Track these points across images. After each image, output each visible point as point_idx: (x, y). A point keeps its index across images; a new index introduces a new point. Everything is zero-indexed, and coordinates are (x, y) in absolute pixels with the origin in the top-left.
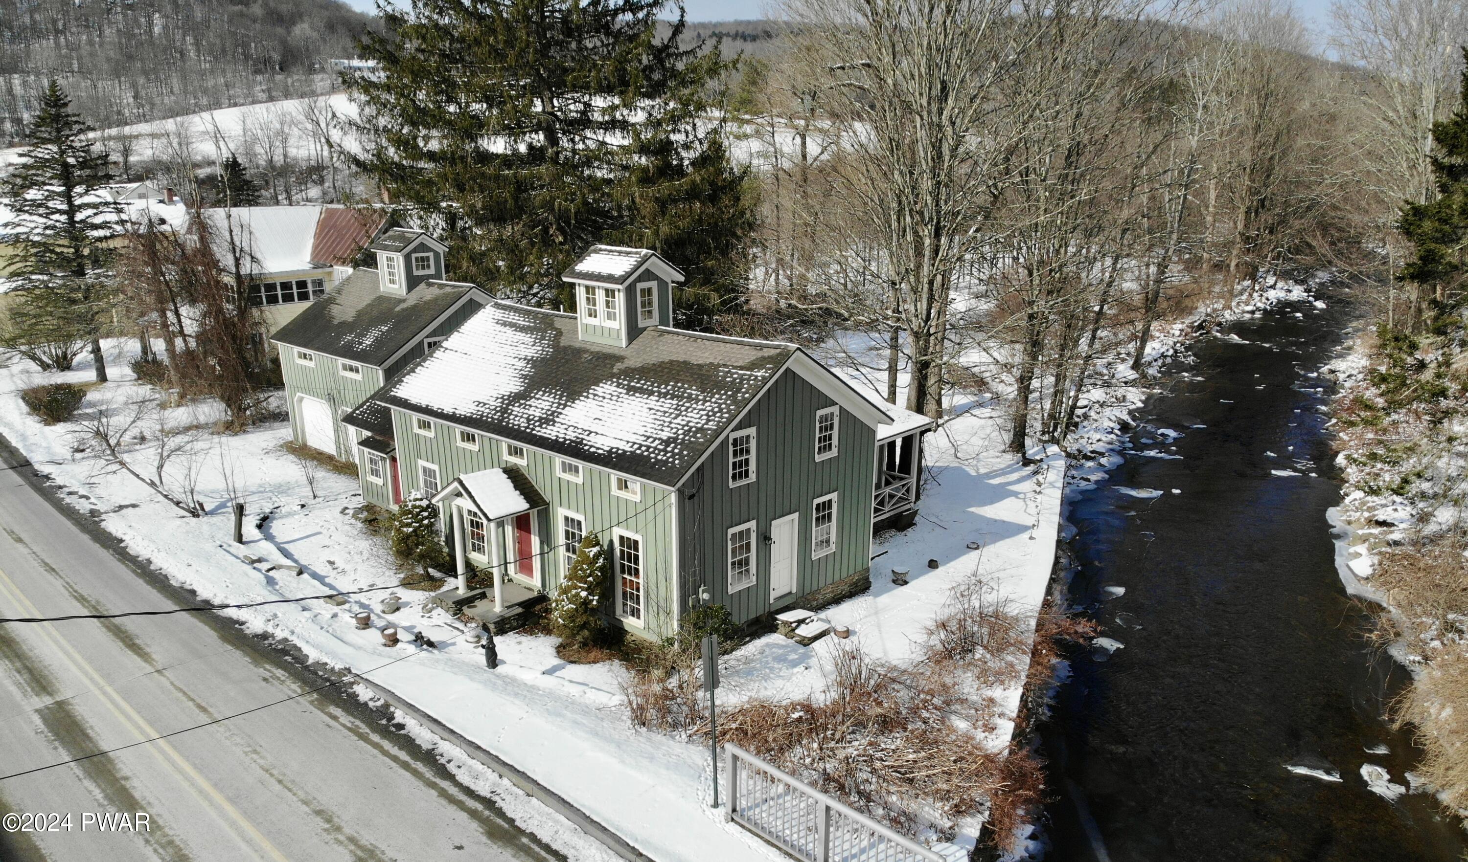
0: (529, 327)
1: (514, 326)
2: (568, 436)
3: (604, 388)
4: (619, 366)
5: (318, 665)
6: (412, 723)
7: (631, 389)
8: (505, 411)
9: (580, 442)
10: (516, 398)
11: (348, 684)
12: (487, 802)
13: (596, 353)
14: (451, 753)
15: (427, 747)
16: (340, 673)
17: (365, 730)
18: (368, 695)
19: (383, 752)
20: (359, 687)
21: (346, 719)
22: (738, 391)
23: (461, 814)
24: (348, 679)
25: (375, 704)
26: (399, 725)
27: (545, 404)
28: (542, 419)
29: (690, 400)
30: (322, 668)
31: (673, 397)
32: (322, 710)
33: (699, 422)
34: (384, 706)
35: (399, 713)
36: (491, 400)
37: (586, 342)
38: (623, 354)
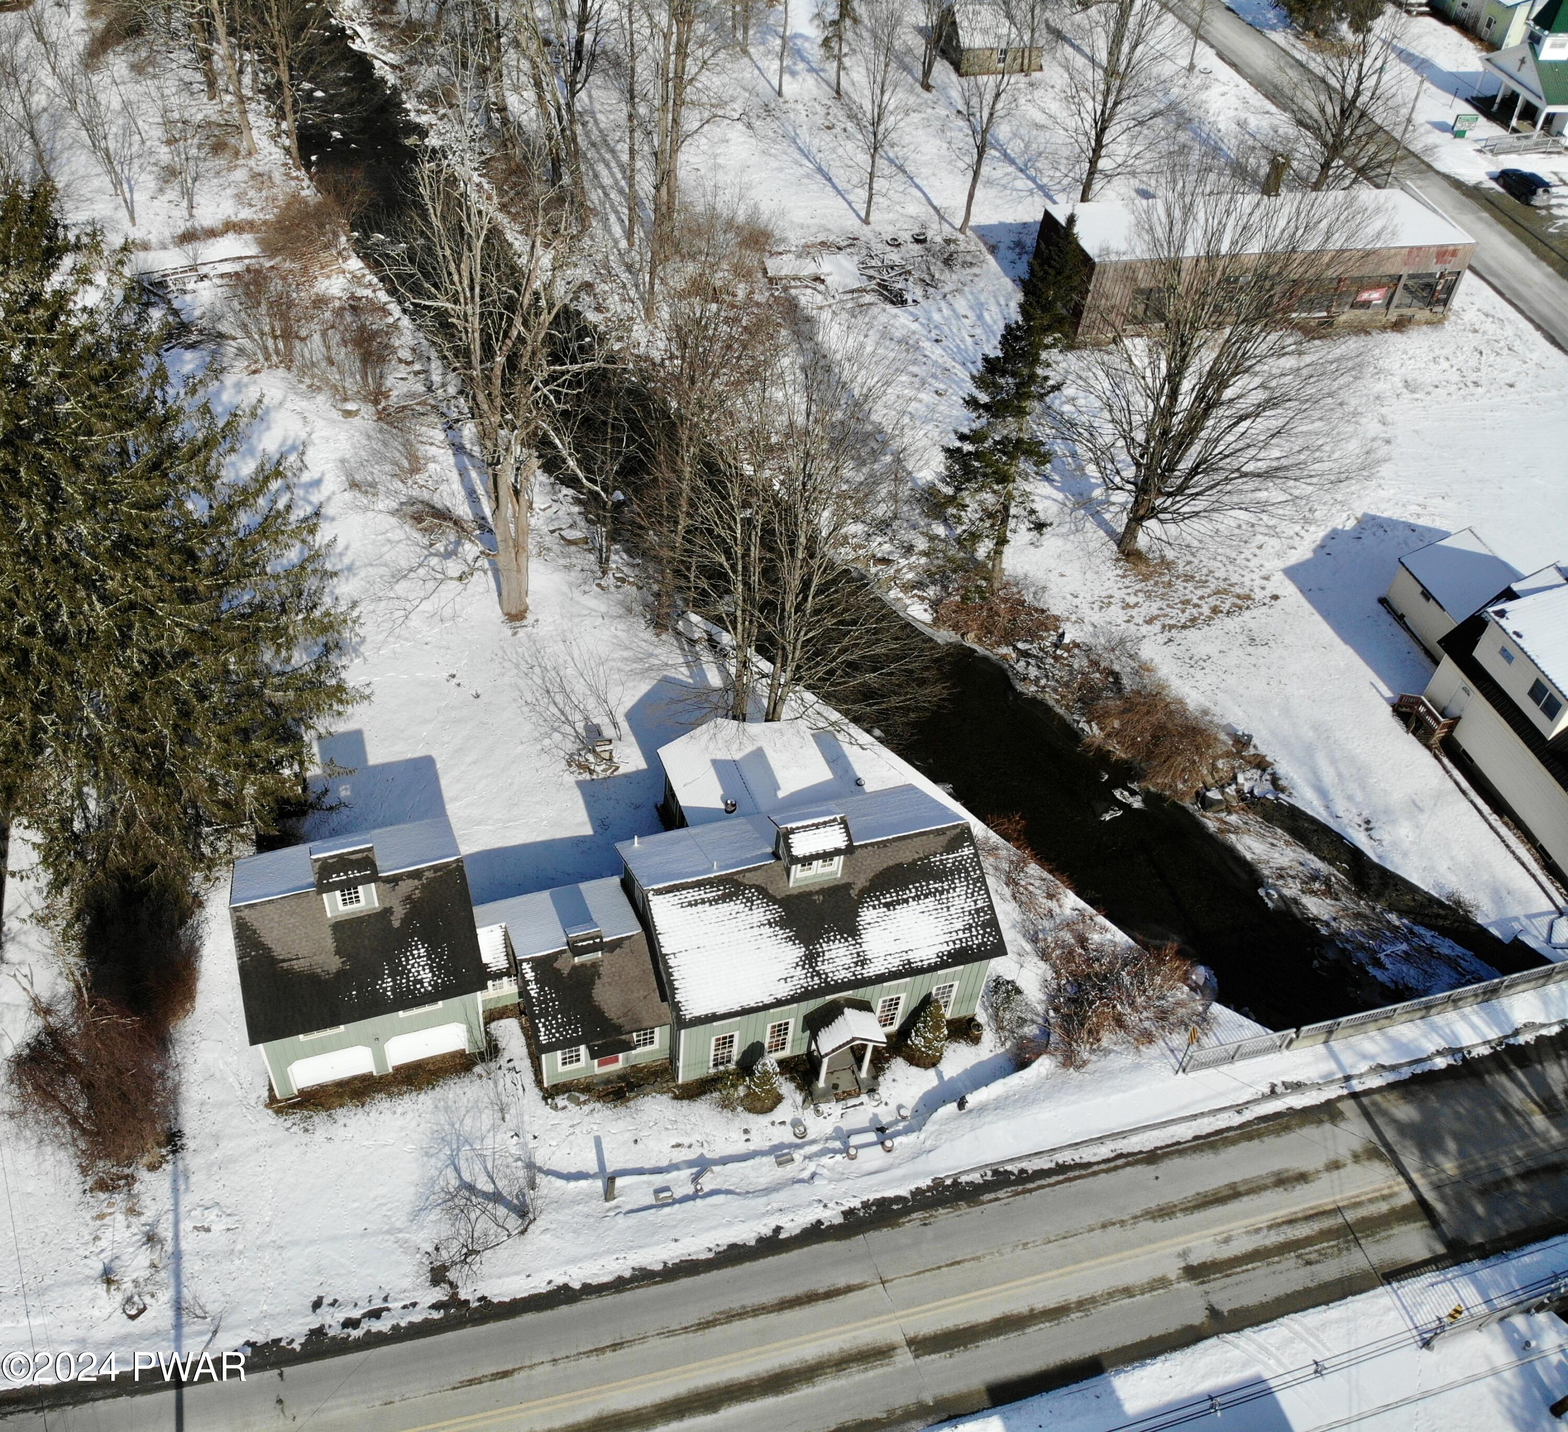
1: (703, 902)
2: (895, 963)
3: (868, 915)
4: (853, 893)
5: (918, 1192)
6: (1024, 1165)
7: (887, 905)
8: (819, 975)
9: (909, 963)
10: (811, 959)
11: (956, 1183)
12: (1121, 1156)
13: (822, 891)
14: (1065, 1157)
15: (1053, 1165)
16: (938, 1183)
17: (1020, 1188)
18: (976, 1177)
19: (1050, 1185)
20: (963, 1179)
21: (1001, 1194)
22: (967, 871)
23: (1128, 1169)
24: (948, 1182)
25: (989, 1177)
26: (1022, 1171)
27: (842, 951)
28: (856, 963)
29: (941, 893)
30: (924, 1191)
31: (926, 897)
32: (983, 1203)
33: (970, 905)
34: (995, 1172)
35: (1009, 1168)
36: (792, 972)
37: (800, 887)
38: (843, 882)
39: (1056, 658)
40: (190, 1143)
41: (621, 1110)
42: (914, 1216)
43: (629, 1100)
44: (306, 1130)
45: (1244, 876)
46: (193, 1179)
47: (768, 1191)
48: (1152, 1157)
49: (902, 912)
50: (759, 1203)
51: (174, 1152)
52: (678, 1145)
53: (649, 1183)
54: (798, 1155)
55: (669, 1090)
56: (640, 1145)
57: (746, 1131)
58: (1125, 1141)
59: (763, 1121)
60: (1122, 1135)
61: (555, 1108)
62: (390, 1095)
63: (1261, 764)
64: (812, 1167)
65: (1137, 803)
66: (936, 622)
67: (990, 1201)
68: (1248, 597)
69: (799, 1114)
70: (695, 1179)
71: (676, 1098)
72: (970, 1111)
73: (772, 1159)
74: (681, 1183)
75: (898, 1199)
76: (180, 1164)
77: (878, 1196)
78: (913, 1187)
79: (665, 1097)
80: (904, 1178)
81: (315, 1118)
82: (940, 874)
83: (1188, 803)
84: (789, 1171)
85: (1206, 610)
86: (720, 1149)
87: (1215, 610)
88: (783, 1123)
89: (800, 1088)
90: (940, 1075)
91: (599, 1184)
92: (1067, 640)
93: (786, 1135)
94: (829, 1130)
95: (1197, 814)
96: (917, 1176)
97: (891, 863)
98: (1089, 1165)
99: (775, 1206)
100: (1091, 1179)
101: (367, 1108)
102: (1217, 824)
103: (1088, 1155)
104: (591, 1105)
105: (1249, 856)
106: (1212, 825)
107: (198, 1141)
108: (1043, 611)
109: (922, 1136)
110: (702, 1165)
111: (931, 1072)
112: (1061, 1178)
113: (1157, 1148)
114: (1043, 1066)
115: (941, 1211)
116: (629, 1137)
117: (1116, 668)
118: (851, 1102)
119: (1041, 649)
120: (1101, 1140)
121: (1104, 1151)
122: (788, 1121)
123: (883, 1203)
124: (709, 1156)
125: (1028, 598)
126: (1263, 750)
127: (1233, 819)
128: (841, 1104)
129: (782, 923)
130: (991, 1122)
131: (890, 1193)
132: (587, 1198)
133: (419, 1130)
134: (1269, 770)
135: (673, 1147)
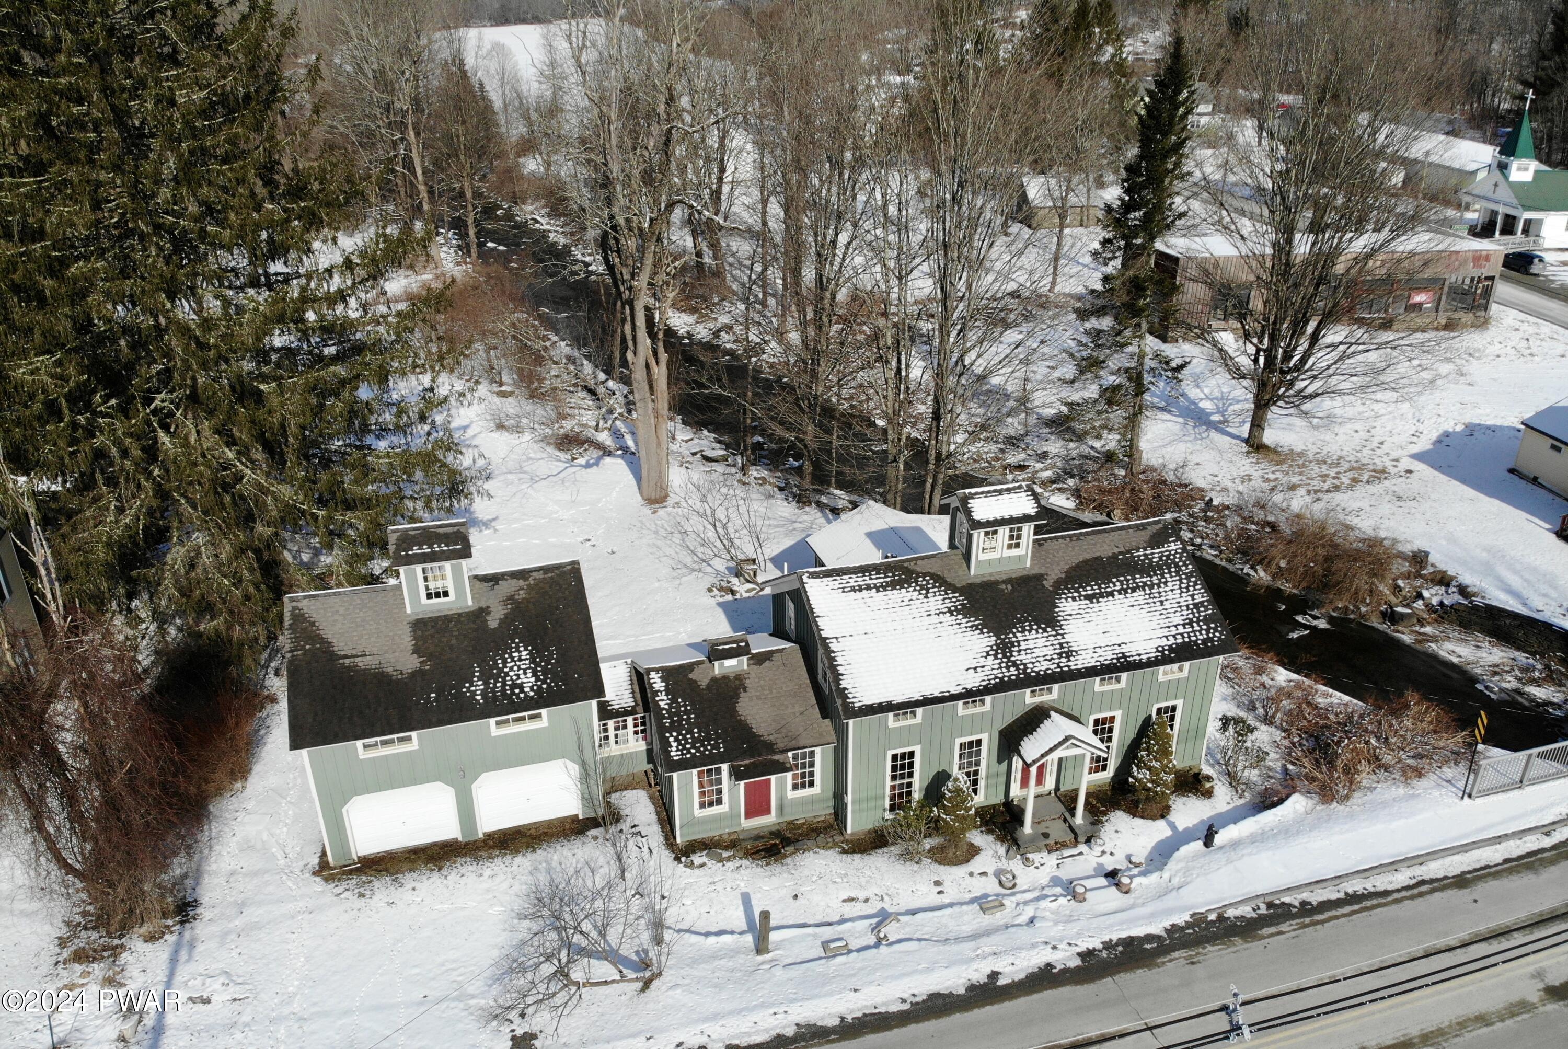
1: (869, 588)
2: (1107, 656)
3: (1066, 606)
4: (1048, 584)
5: (1173, 930)
6: (1305, 896)
7: (1089, 598)
8: (1015, 664)
9: (1124, 657)
10: (1003, 649)
11: (1221, 918)
12: (1422, 882)
13: (1009, 581)
14: (1356, 886)
15: (1341, 895)
16: (1198, 920)
17: (1307, 920)
18: (1246, 911)
19: (1344, 915)
20: (1231, 913)
21: (1284, 927)
22: (1177, 565)
23: (1437, 895)
24: (1212, 917)
25: (1263, 910)
26: (1304, 903)
27: (1041, 642)
28: (1060, 654)
29: (1151, 587)
30: (1182, 929)
31: (1134, 590)
32: (1263, 938)
33: (1186, 599)
34: (1270, 905)
35: (1287, 899)
36: (982, 661)
37: (983, 575)
38: (1034, 572)
39: (1207, 520)
40: (204, 912)
41: (776, 868)
42: (1176, 954)
43: (785, 857)
44: (361, 895)
45: (1455, 676)
46: (200, 948)
47: (974, 937)
48: (1462, 881)
49: (1105, 605)
50: (967, 948)
51: (182, 923)
52: (851, 900)
53: (815, 936)
54: (1009, 902)
55: (836, 845)
56: (801, 900)
57: (937, 883)
58: (1423, 868)
59: (959, 872)
60: (1419, 859)
61: (691, 865)
62: (477, 859)
63: (1443, 580)
64: (1029, 911)
65: (1322, 624)
66: (1080, 507)
67: (1272, 935)
68: (1384, 471)
69: (1004, 864)
70: (876, 928)
71: (844, 852)
72: (1221, 848)
73: (976, 907)
74: (859, 934)
75: (1149, 938)
76: (187, 935)
77: (1124, 935)
78: (1167, 924)
79: (831, 852)
80: (1153, 916)
81: (376, 884)
82: (1147, 569)
83: (1375, 622)
84: (999, 917)
85: (1346, 480)
86: (906, 901)
87: (1355, 481)
88: (984, 874)
89: (1001, 839)
90: (1172, 826)
91: (749, 939)
92: (1215, 503)
93: (990, 886)
94: (1045, 881)
95: (1389, 631)
96: (1170, 912)
97: (1088, 556)
98: (1386, 893)
99: (987, 950)
100: (1394, 907)
101: (445, 872)
102: (1413, 637)
103: (1382, 883)
104: (738, 862)
105: (1455, 660)
106: (1407, 638)
107: (216, 911)
108: (1186, 486)
109: (1166, 875)
110: (884, 917)
111: (1161, 823)
112: (1356, 907)
113: (1464, 873)
114: (1297, 804)
115: (1209, 948)
116: (787, 893)
117: (1271, 518)
118: (1067, 853)
119: (1190, 516)
120: (1394, 866)
121: (1402, 878)
122: (990, 871)
123: (1129, 943)
124: (891, 910)
125: (1170, 477)
126: (1442, 566)
127: (1428, 629)
128: (1054, 855)
129: (965, 611)
130: (1250, 854)
131: (1139, 931)
132: (734, 952)
133: (511, 892)
134: (1454, 583)
135: (844, 901)
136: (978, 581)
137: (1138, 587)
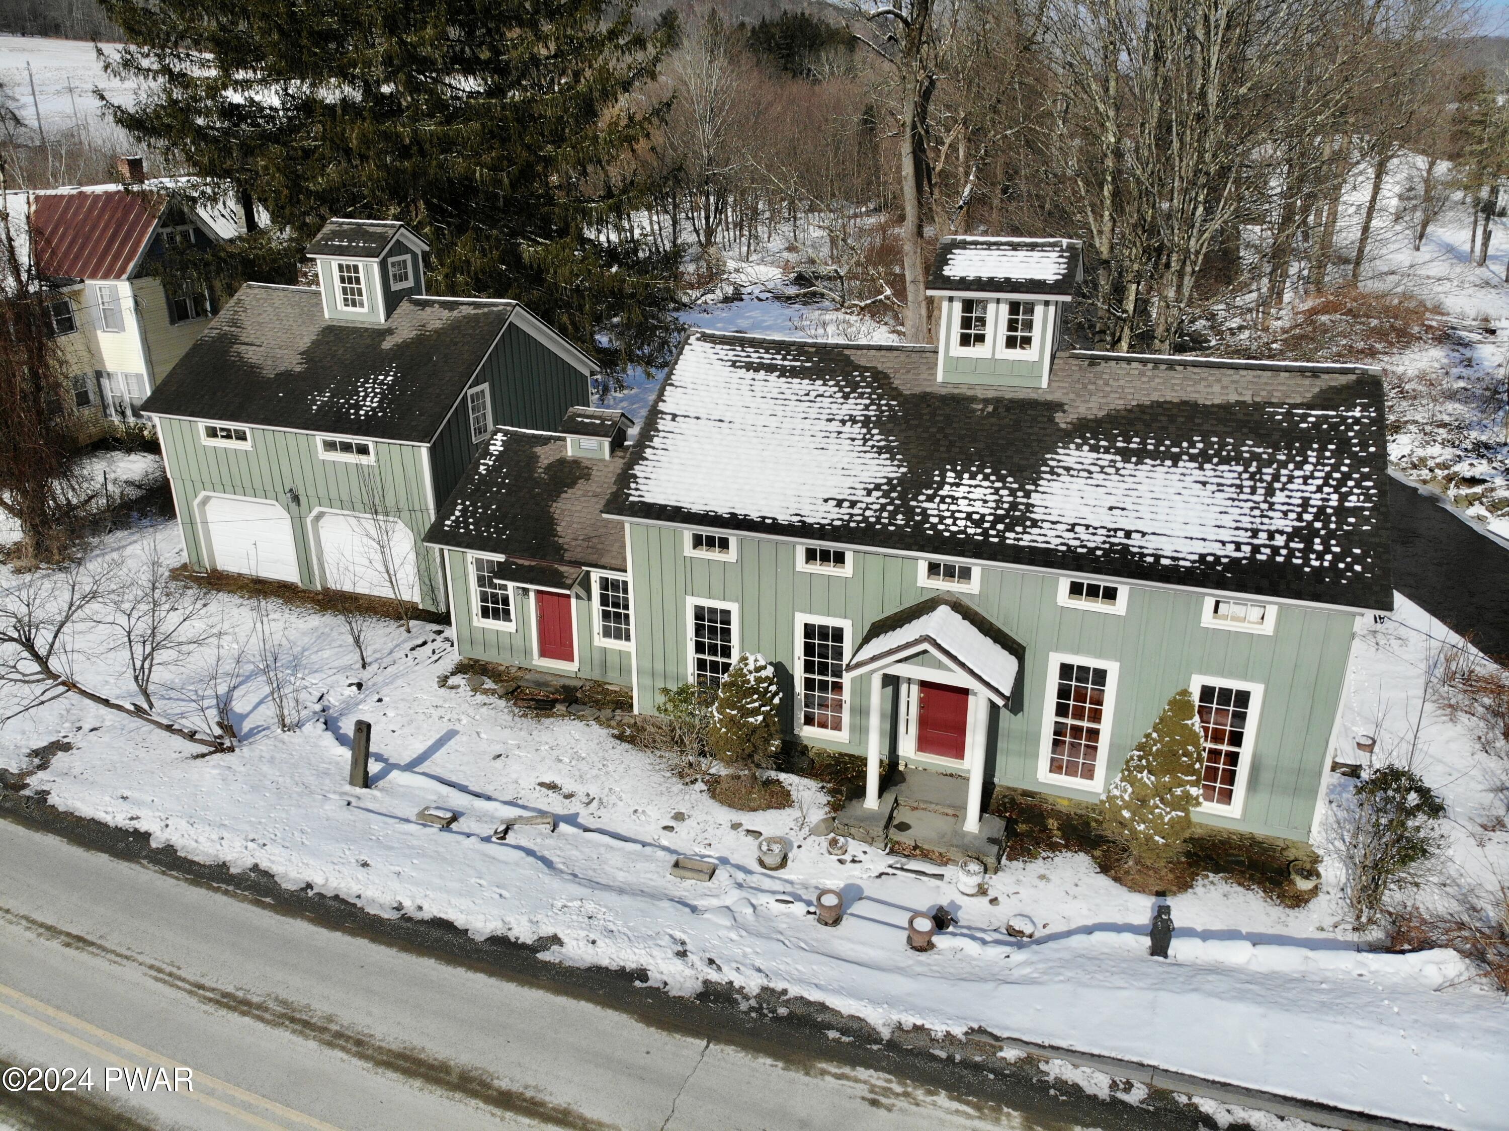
0: (802, 368)
2: (1088, 542)
3: (1072, 457)
4: (1063, 418)
9: (1125, 551)
10: (908, 487)
13: (996, 401)
24: (1011, 1054)
27: (981, 493)
28: (1000, 519)
29: (1266, 463)
30: (932, 1042)
31: (1225, 461)
36: (860, 495)
37: (956, 385)
38: (1049, 398)
41: (526, 723)
42: (864, 1073)
47: (608, 887)
49: (1149, 470)
50: (565, 892)
52: (552, 787)
57: (678, 816)
59: (723, 816)
61: (443, 683)
71: (616, 736)
72: (1177, 965)
75: (854, 1025)
77: (814, 996)
79: (603, 730)
82: (1278, 435)
88: (753, 833)
93: (745, 852)
104: (491, 699)
111: (1142, 900)
122: (769, 834)
123: (811, 1014)
128: (891, 860)
129: (890, 425)
135: (542, 784)
136: (944, 391)
137: (1238, 459)
